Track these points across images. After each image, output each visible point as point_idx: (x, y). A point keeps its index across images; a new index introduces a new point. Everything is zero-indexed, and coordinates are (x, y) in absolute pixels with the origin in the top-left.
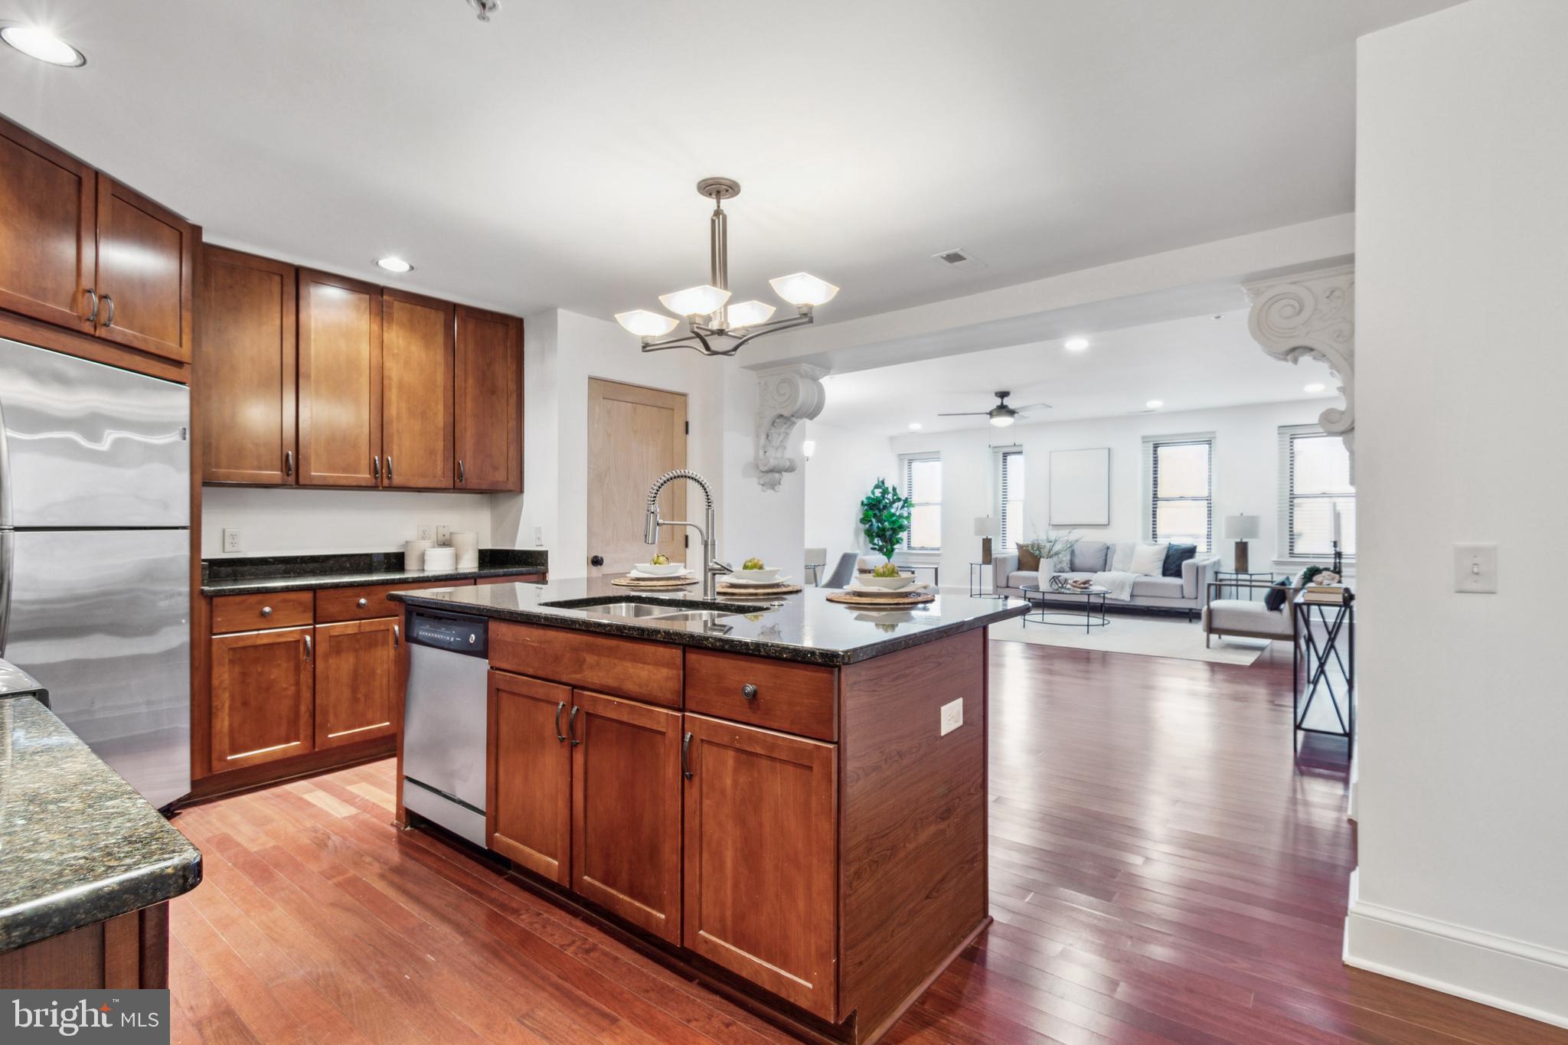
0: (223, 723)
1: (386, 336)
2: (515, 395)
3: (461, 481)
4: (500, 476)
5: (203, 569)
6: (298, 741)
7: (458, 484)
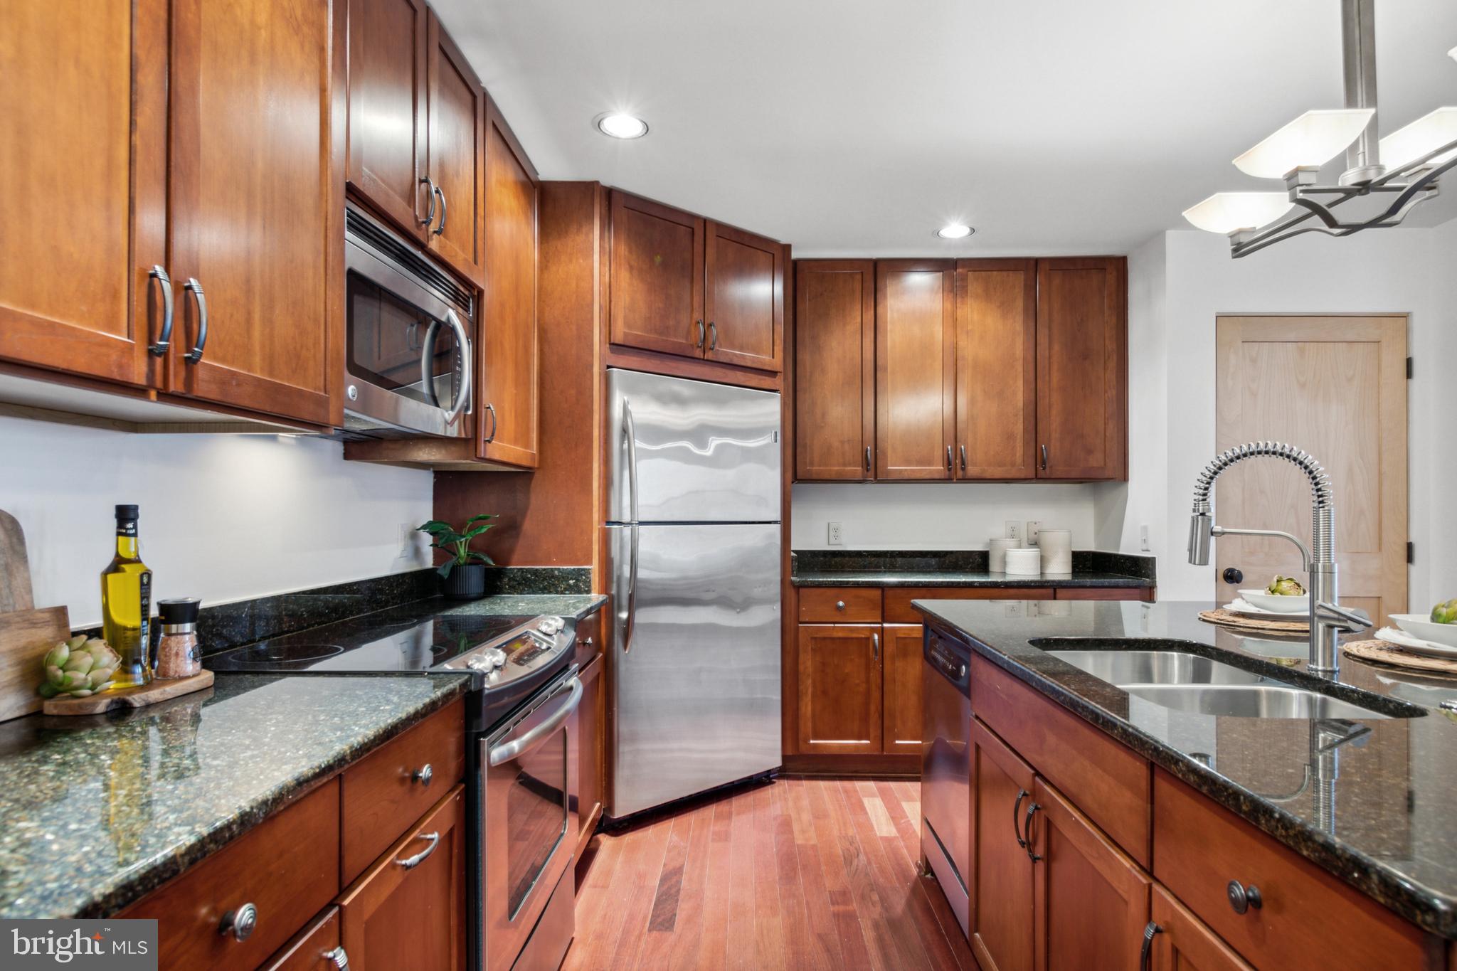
0: (807, 707)
1: (959, 312)
2: (1115, 357)
3: (1044, 469)
4: (1096, 460)
5: (792, 560)
6: (869, 740)
7: (1041, 473)
